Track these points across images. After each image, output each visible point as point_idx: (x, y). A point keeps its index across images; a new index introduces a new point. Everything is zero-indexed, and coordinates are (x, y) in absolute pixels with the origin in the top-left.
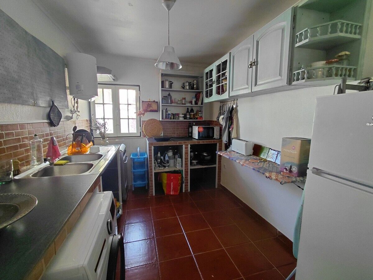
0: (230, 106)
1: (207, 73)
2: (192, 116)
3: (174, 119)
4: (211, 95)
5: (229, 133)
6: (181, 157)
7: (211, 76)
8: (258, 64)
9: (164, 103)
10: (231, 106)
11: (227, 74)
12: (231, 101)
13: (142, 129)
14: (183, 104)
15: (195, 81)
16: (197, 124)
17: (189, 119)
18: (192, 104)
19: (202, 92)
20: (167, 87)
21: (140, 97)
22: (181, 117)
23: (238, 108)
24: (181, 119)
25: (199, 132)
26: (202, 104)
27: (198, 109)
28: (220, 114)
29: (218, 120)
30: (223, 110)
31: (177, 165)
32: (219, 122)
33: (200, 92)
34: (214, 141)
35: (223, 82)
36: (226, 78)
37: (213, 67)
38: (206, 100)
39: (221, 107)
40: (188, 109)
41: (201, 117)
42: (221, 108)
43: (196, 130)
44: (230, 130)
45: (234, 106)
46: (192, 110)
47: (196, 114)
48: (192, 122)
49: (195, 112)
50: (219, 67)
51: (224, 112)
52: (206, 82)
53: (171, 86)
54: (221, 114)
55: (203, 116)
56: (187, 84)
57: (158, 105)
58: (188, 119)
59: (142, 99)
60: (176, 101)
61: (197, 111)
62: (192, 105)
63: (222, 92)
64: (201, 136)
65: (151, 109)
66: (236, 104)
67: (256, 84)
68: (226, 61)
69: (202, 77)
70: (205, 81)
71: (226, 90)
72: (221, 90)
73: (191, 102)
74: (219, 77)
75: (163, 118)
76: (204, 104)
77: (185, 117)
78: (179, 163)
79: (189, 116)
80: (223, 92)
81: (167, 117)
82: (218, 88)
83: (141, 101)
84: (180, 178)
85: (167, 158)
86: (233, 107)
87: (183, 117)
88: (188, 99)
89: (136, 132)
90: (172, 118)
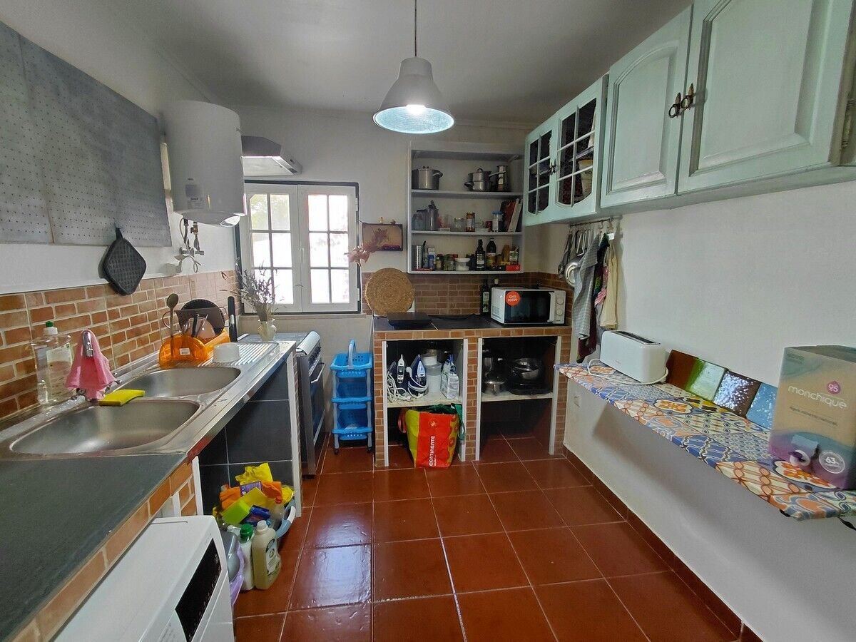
0: (598, 237)
1: (534, 145)
2: (491, 262)
3: (442, 269)
4: (544, 204)
5: (594, 313)
6: (457, 370)
7: (546, 152)
8: (704, 101)
9: (417, 227)
10: (602, 236)
11: (594, 144)
12: (602, 221)
13: (364, 295)
14: (467, 230)
15: (501, 169)
16: (506, 282)
17: (483, 270)
18: (491, 230)
19: (520, 197)
20: (427, 185)
21: (357, 213)
22: (462, 264)
23: (623, 242)
24: (462, 270)
25: (508, 307)
26: (519, 228)
27: (510, 242)
28: (568, 258)
29: (563, 273)
30: (576, 247)
31: (448, 391)
32: (564, 279)
33: (513, 199)
34: (547, 332)
35: (581, 166)
36: (591, 155)
37: (554, 125)
38: (531, 220)
39: (570, 237)
40: (480, 242)
41: (516, 264)
42: (571, 241)
43: (500, 301)
44: (596, 303)
45: (611, 237)
46: (492, 246)
47: (503, 256)
48: (490, 278)
49: (499, 251)
50: (569, 122)
51: (581, 250)
52: (531, 170)
53: (436, 183)
54: (572, 257)
55: (522, 264)
56: (480, 176)
57: (404, 232)
58: (479, 270)
59: (363, 219)
60: (450, 221)
61: (506, 248)
62: (491, 233)
63: (575, 196)
64: (512, 315)
65: (384, 242)
66: (615, 230)
67: (693, 169)
68: (593, 104)
69: (521, 157)
70: (527, 166)
71: (589, 191)
72: (573, 191)
73: (489, 225)
74: (567, 154)
75: (414, 268)
76: (523, 229)
77: (472, 265)
78: (451, 387)
79: (482, 262)
80: (580, 195)
81: (426, 265)
82: (565, 185)
83: (361, 224)
84: (453, 424)
85: (421, 372)
86: (606, 238)
87: (468, 264)
88: (482, 216)
89: (347, 300)
90: (439, 266)
